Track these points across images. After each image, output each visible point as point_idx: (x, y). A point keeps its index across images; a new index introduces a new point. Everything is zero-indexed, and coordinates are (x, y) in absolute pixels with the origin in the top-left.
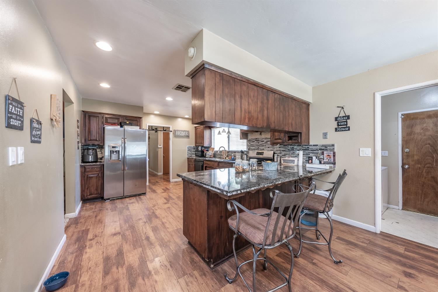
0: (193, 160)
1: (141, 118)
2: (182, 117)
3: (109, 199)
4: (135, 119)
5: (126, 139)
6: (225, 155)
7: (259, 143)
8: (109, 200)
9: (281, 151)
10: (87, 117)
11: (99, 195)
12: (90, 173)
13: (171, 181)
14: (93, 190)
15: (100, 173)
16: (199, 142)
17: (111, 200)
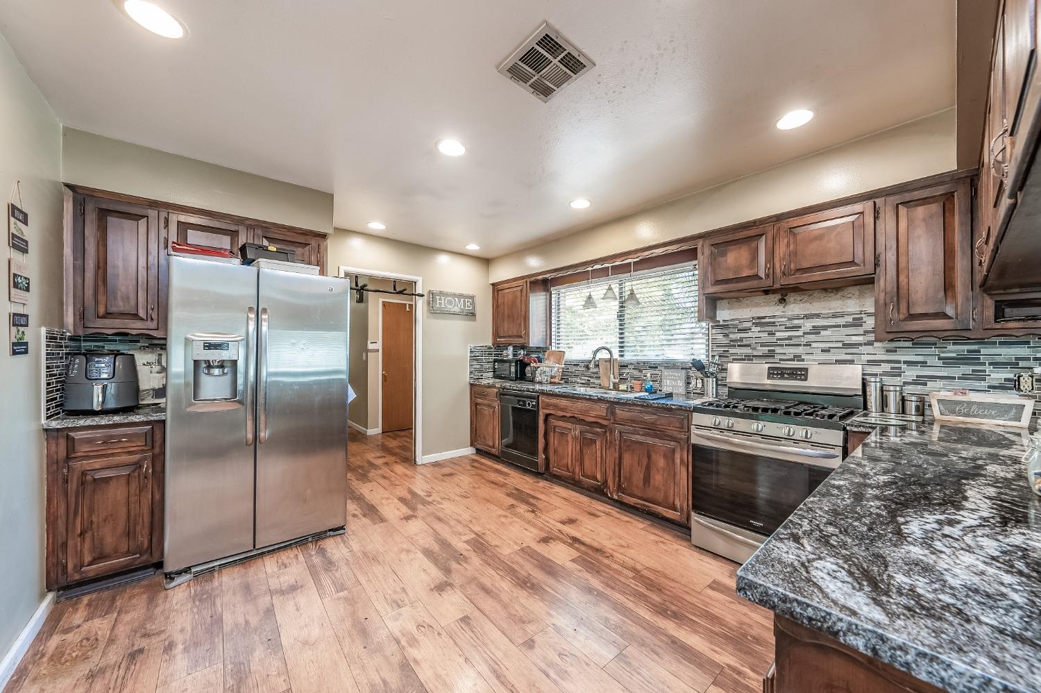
0: (496, 390)
1: (324, 236)
2: (452, 250)
3: (187, 570)
4: (302, 239)
5: (265, 310)
6: (612, 376)
7: (771, 334)
8: (188, 577)
10: (91, 217)
11: (141, 555)
12: (97, 463)
13: (419, 461)
14: (110, 537)
15: (145, 458)
16: (510, 333)
17: (196, 575)
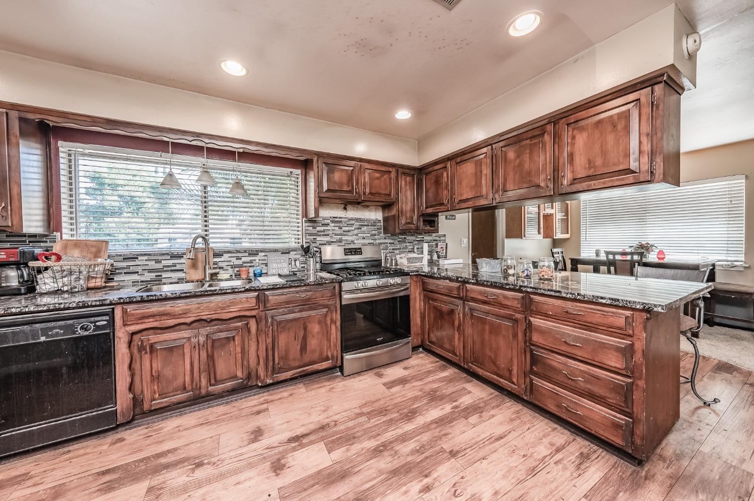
6: (208, 266)
9: (387, 245)
